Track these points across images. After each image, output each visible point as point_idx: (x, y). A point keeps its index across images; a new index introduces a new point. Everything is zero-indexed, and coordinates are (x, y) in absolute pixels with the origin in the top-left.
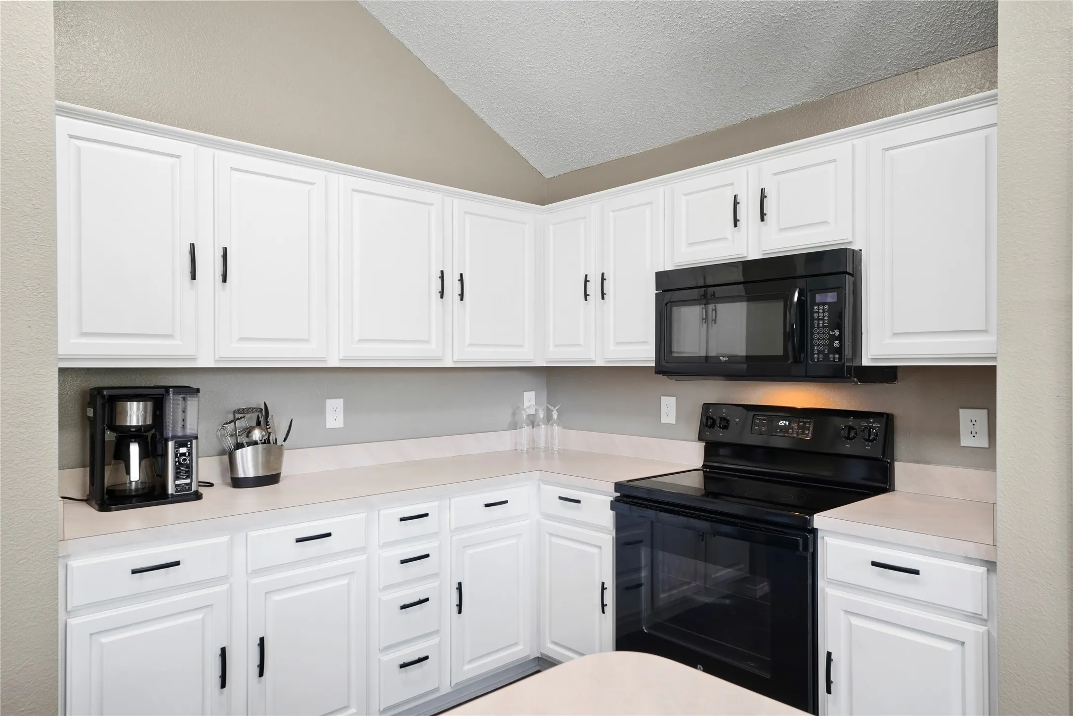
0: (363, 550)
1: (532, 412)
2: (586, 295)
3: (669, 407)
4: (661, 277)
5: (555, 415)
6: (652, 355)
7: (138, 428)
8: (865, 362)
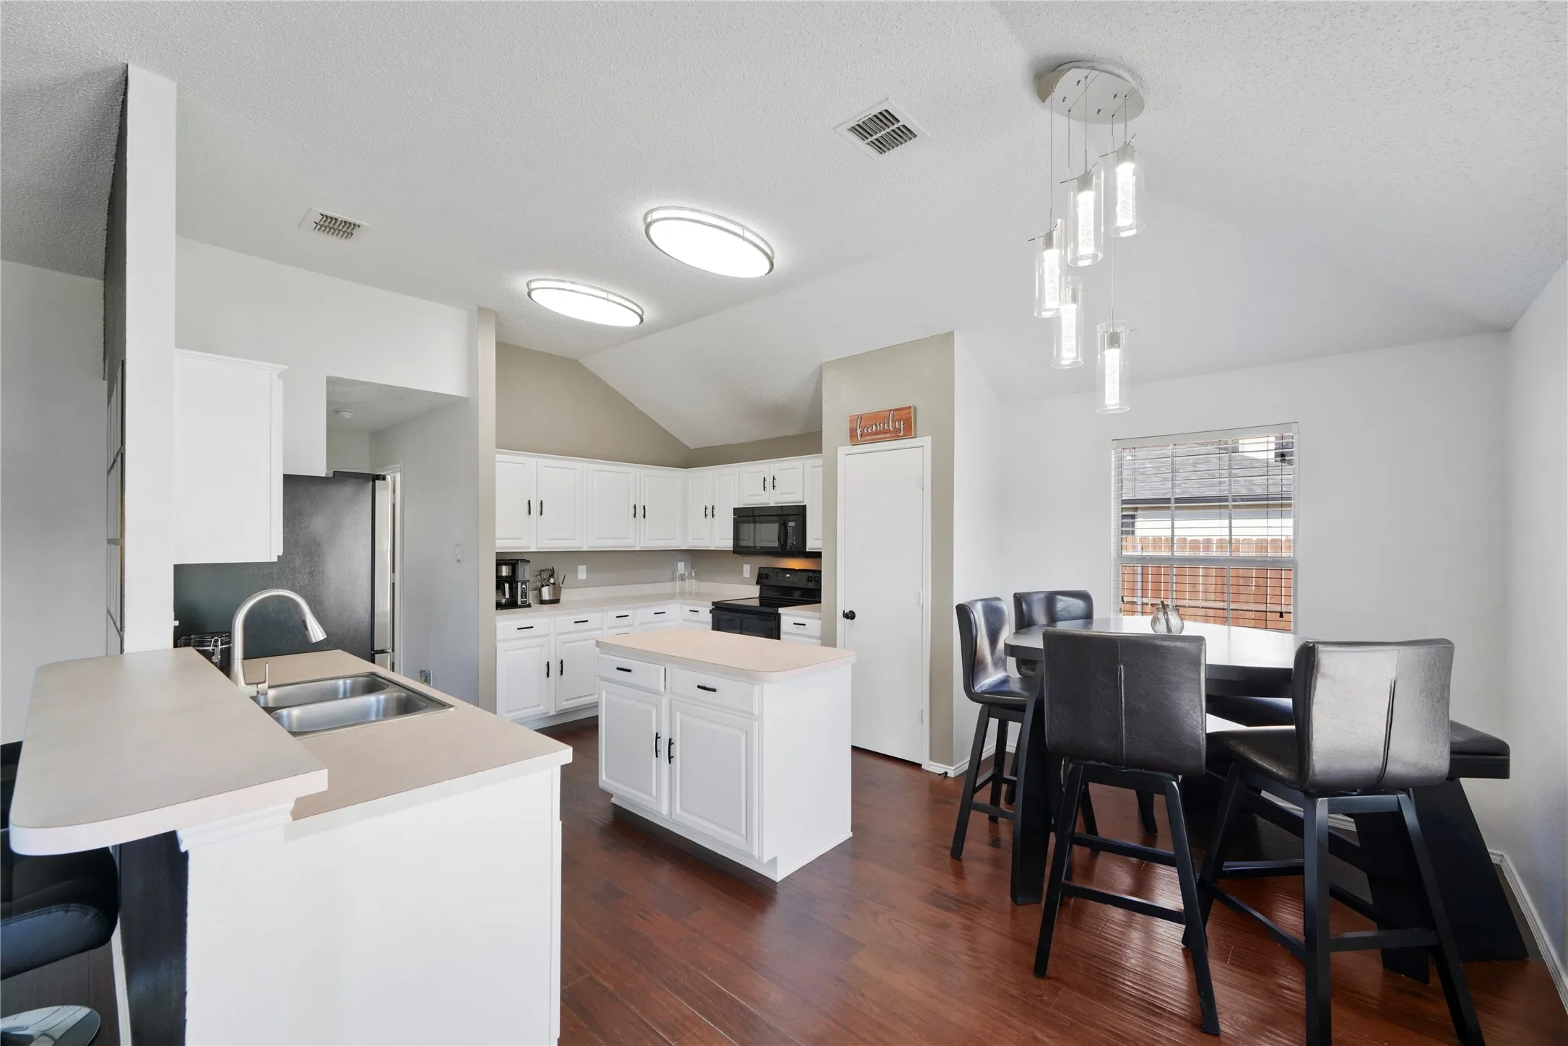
0: (600, 629)
1: (683, 573)
2: (706, 515)
3: (747, 568)
4: (736, 511)
5: (693, 575)
6: (732, 545)
7: (506, 577)
8: (807, 550)
